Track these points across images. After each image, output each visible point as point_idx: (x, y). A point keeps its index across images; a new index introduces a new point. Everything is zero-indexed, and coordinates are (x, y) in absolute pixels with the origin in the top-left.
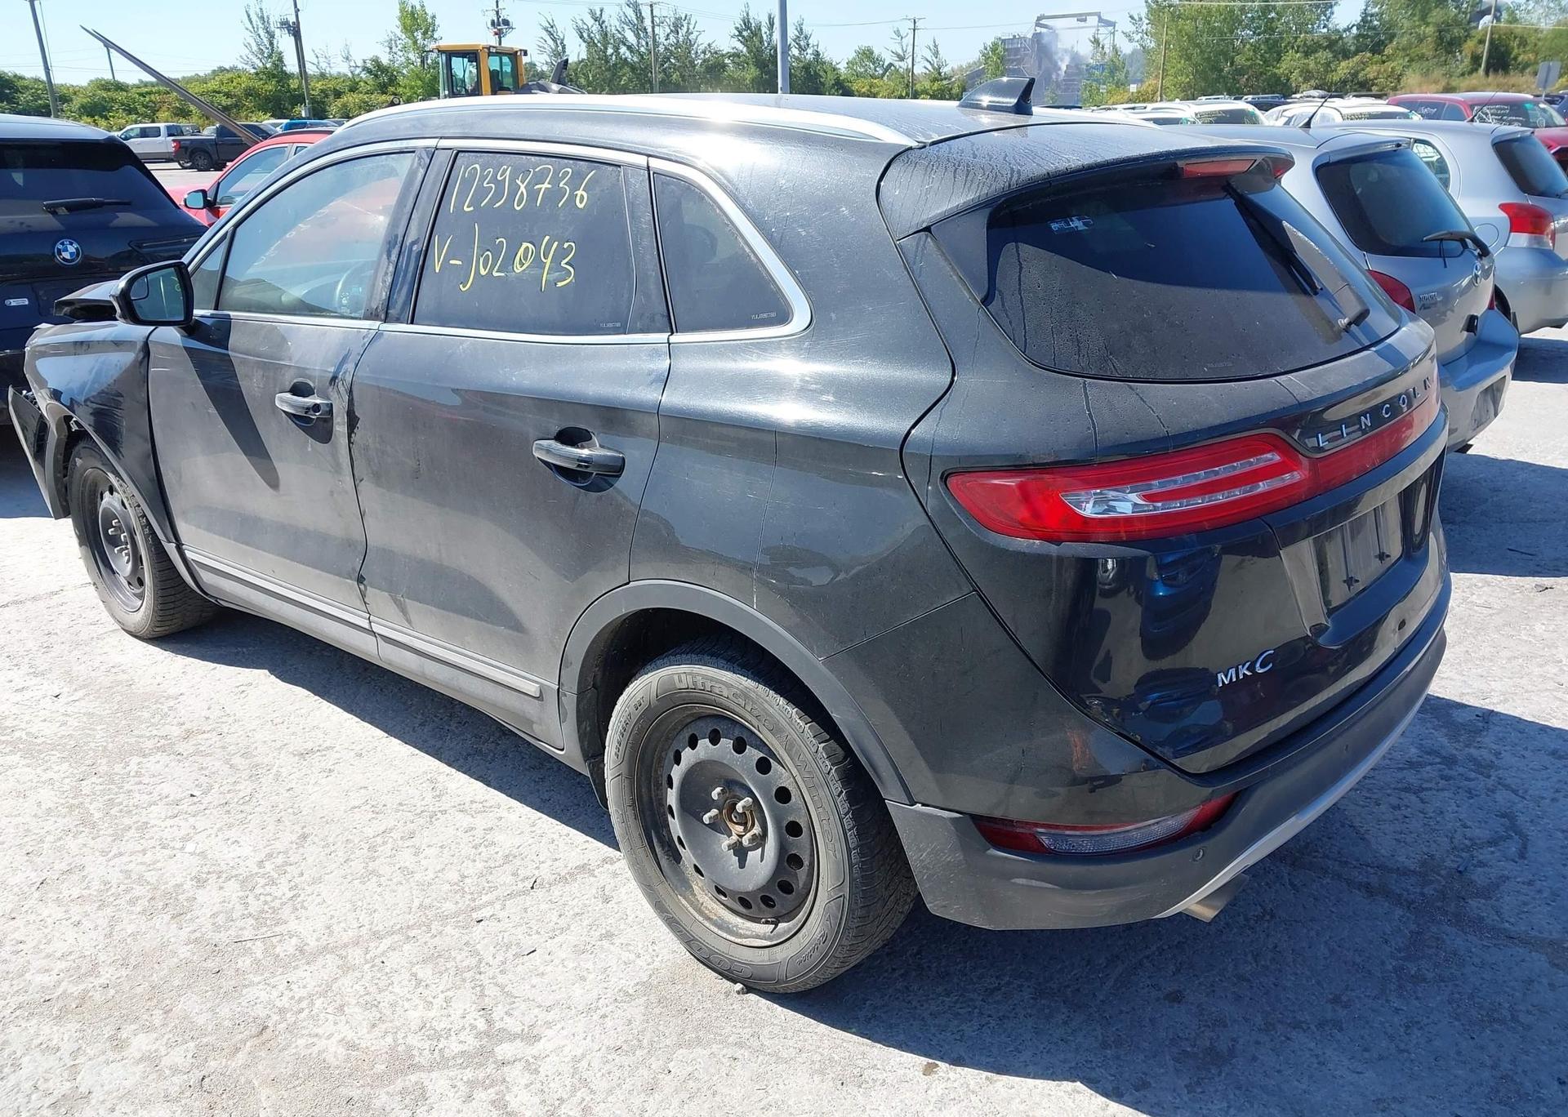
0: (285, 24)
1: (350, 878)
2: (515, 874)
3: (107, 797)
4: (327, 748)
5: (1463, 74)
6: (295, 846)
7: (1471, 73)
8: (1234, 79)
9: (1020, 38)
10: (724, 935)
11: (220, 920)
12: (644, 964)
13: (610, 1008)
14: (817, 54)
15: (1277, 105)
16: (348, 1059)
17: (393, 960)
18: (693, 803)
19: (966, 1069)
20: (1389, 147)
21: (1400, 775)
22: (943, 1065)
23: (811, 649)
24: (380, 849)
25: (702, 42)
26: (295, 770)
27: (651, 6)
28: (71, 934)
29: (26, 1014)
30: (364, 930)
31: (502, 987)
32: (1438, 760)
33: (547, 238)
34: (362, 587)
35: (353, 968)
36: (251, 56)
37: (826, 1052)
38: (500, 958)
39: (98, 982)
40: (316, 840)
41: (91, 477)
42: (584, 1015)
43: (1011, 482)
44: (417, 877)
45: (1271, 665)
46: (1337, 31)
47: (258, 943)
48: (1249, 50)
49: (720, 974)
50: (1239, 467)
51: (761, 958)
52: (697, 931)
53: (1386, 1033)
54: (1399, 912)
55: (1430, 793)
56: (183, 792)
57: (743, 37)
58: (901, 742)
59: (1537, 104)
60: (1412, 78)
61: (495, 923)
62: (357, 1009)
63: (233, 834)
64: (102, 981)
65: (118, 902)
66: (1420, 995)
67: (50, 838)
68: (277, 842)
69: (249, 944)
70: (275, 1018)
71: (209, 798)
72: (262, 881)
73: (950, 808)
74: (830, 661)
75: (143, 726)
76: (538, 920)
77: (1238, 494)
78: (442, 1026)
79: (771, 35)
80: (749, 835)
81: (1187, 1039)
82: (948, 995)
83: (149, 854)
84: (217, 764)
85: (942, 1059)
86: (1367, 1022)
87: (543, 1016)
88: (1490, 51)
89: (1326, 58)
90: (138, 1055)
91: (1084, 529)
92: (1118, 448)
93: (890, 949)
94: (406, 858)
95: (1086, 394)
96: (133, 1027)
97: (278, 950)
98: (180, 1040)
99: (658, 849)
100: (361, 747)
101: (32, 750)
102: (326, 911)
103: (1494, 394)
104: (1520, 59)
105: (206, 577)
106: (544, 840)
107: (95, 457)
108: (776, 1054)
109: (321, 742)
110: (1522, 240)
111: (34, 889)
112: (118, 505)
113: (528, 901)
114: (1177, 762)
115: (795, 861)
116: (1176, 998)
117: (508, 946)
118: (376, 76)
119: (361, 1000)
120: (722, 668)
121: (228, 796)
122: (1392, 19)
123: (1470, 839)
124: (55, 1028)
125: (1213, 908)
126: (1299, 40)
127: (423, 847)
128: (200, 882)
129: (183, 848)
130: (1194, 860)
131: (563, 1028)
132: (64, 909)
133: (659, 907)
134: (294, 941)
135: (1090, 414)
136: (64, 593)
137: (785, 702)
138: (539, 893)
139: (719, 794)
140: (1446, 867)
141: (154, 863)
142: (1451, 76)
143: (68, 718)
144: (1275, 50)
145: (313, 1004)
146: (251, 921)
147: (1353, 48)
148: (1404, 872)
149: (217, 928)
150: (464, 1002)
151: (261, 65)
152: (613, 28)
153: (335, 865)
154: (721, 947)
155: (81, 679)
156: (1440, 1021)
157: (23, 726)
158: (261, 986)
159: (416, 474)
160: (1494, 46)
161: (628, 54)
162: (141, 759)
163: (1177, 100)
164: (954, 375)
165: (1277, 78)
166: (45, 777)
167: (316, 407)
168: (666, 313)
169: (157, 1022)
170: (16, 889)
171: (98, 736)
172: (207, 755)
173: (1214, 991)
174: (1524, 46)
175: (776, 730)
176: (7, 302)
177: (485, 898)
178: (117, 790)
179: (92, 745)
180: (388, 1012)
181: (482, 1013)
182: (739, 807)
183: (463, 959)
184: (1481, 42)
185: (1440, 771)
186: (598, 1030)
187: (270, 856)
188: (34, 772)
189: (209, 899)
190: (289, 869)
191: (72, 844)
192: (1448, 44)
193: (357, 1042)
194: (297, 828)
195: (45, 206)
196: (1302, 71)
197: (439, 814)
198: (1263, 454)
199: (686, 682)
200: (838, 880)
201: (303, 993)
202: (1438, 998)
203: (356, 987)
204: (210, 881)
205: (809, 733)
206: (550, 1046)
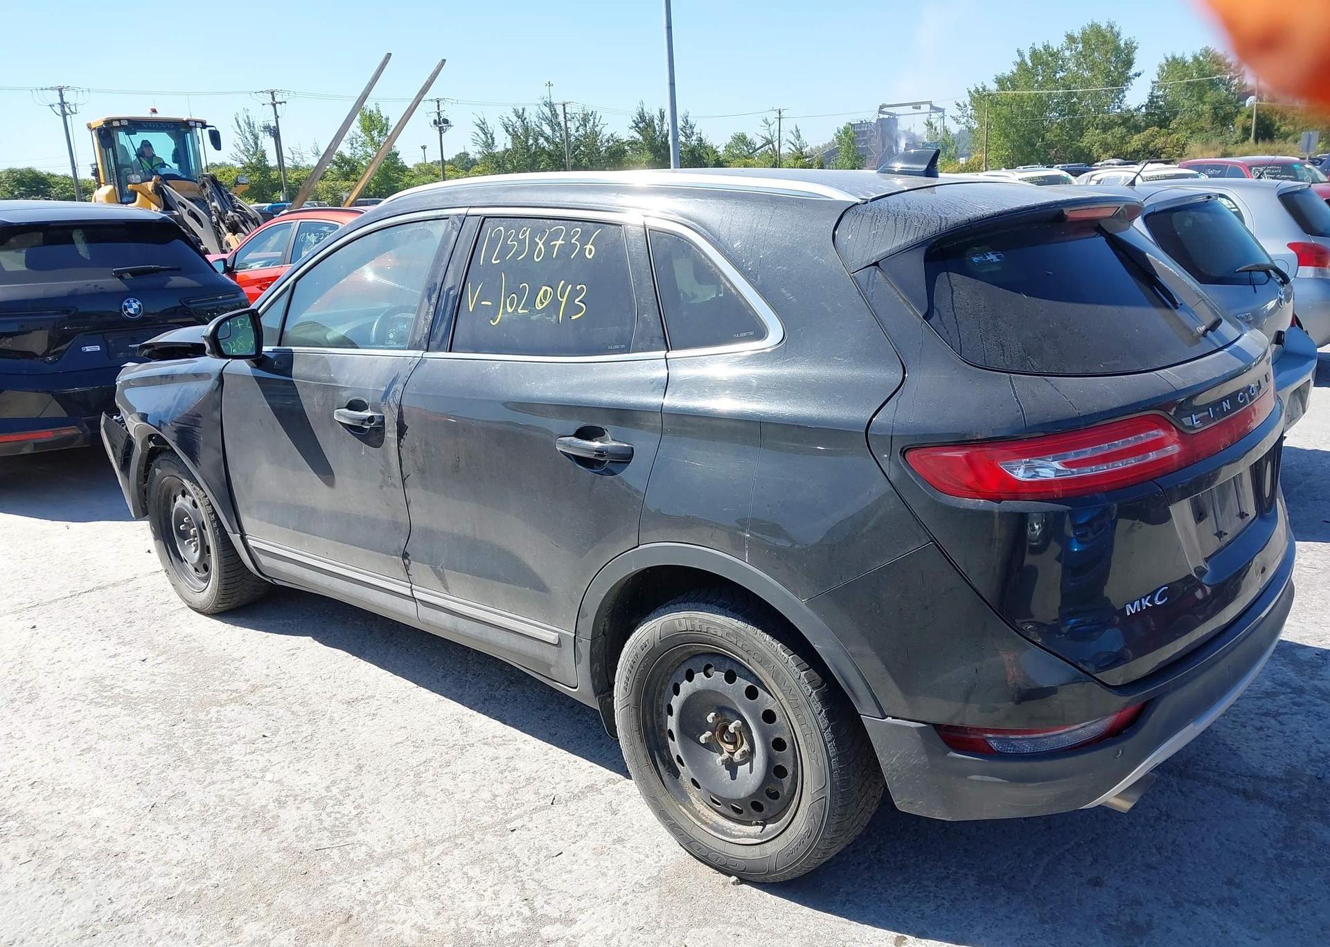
0: (267, 128)
1: (402, 798)
2: (537, 793)
3: (195, 739)
4: (369, 697)
5: (1236, 143)
6: (353, 774)
7: (1243, 141)
8: (1045, 152)
9: (866, 123)
10: (720, 836)
11: (302, 832)
12: (652, 862)
13: (630, 897)
14: (701, 140)
15: (1085, 172)
16: (421, 939)
17: (447, 862)
18: (690, 727)
19: (930, 941)
20: (1201, 199)
21: (1259, 703)
22: (910, 938)
23: (796, 594)
24: (423, 775)
25: (606, 132)
26: (344, 715)
27: (564, 105)
28: (182, 846)
29: (155, 909)
30: (419, 840)
31: (539, 882)
32: (1289, 690)
33: (563, 282)
34: (406, 561)
35: (415, 869)
36: (239, 154)
37: (812, 929)
38: (533, 859)
39: (209, 883)
40: (370, 769)
41: (167, 483)
42: (609, 903)
43: (959, 454)
44: (457, 796)
45: (1166, 599)
46: (1129, 110)
47: (335, 851)
48: (1057, 128)
49: (716, 869)
50: (1132, 441)
51: (753, 853)
52: (696, 834)
53: (1275, 908)
54: (1273, 811)
55: (1286, 717)
56: (256, 733)
57: (639, 128)
58: (874, 666)
59: (1303, 165)
60: (1194, 146)
61: (526, 832)
62: (423, 901)
63: (302, 765)
64: (213, 881)
65: (217, 820)
66: (1299, 877)
67: (155, 771)
68: (339, 772)
69: (328, 851)
70: (357, 909)
71: (278, 738)
72: (331, 803)
73: (917, 719)
74: (811, 603)
75: (217, 682)
76: (561, 829)
77: (1132, 462)
78: (494, 913)
79: (662, 125)
80: (739, 752)
81: (1111, 915)
82: (906, 883)
83: (236, 782)
84: (281, 711)
85: (908, 933)
86: (1258, 899)
87: (576, 904)
88: (1257, 124)
89: (1121, 133)
90: (250, 939)
91: (1016, 490)
92: (1043, 426)
93: (853, 848)
94: (446, 782)
95: (1013, 386)
96: (243, 917)
97: (352, 855)
98: (283, 926)
99: (661, 767)
100: (396, 695)
101: (131, 703)
102: (387, 824)
103: (1301, 395)
104: (1282, 129)
105: (264, 561)
106: (556, 766)
107: (173, 467)
108: (771, 931)
109: (363, 692)
110: (1308, 272)
111: (147, 811)
112: (189, 505)
113: (550, 814)
114: (1098, 676)
115: (780, 772)
116: (1096, 882)
117: (540, 849)
118: (340, 167)
119: (425, 894)
120: (716, 613)
121: (294, 736)
122: (1174, 100)
123: (1324, 753)
124: (180, 920)
125: (1128, 800)
126: (1098, 119)
127: (459, 773)
128: (281, 803)
129: (263, 777)
130: (1115, 757)
131: (593, 913)
132: (174, 826)
133: (663, 815)
134: (364, 848)
135: (1017, 401)
136: (137, 580)
137: (771, 638)
138: (558, 808)
139: (713, 718)
140: (1307, 775)
141: (242, 789)
142: (1227, 144)
143: (154, 678)
144: (1079, 128)
145: (387, 898)
146: (326, 833)
147: (1143, 124)
148: (1273, 780)
149: (300, 839)
150: (510, 894)
151: (247, 161)
152: (533, 124)
153: (389, 789)
154: (717, 846)
155: (161, 647)
156: (1320, 898)
157: (120, 684)
158: (342, 884)
159: (456, 468)
160: (1260, 121)
161: (545, 144)
162: (219, 708)
163: (1004, 169)
164: (904, 373)
165: (1081, 151)
166: (143, 723)
167: (371, 419)
168: (662, 336)
169: (262, 913)
170: (132, 812)
171: (181, 691)
172: (271, 704)
173: (1127, 877)
174: (1285, 120)
175: (764, 661)
176: (83, 349)
177: (515, 813)
178: (203, 733)
179: (178, 698)
180: (449, 903)
181: (525, 902)
182: (731, 728)
183: (504, 860)
184: (1250, 116)
185: (1292, 698)
186: (622, 915)
187: (334, 782)
188: (134, 720)
189: (290, 817)
190: (351, 792)
191: (174, 776)
192: (1223, 118)
193: (427, 926)
194: (353, 760)
195: (114, 272)
196: (1101, 144)
197: (468, 748)
198: (1152, 430)
199: (685, 625)
200: (820, 783)
201: (376, 889)
202: (1316, 879)
203: (419, 883)
204: (289, 803)
205: (792, 663)
206: (585, 928)
